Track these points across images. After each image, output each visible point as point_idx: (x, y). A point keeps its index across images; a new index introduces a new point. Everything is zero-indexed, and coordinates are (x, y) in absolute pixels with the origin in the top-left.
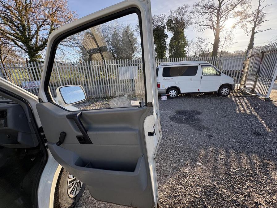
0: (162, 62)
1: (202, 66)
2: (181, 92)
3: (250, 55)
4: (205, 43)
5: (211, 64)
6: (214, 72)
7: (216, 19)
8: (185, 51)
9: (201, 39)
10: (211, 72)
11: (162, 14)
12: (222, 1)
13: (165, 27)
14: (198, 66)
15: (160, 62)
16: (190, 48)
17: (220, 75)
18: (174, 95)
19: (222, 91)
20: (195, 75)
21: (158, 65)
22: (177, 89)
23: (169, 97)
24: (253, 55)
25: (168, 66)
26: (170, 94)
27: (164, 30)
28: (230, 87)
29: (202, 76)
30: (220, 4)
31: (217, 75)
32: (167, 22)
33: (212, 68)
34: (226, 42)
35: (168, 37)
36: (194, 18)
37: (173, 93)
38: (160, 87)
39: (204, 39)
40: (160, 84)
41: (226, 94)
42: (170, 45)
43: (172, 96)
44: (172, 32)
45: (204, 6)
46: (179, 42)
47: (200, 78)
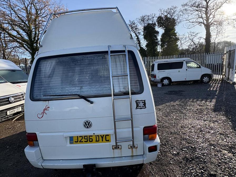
0: (156, 59)
1: (186, 61)
2: (172, 81)
3: (225, 52)
4: (198, 37)
5: (193, 60)
6: (196, 66)
7: (205, 17)
8: (177, 45)
9: (193, 33)
10: (194, 66)
11: (153, 14)
12: (209, 1)
13: (156, 25)
14: (183, 62)
15: (154, 59)
16: (182, 42)
17: (201, 68)
18: (167, 83)
19: (203, 80)
20: (182, 68)
21: (153, 62)
22: (169, 79)
23: (163, 85)
24: (227, 52)
25: (161, 63)
26: (164, 82)
27: (155, 27)
28: (210, 76)
29: (187, 69)
30: (207, 3)
31: (198, 67)
32: (157, 19)
33: (194, 63)
34: (218, 36)
35: (159, 33)
36: (184, 16)
37: (166, 82)
38: (156, 78)
39: (196, 33)
40: (156, 75)
41: (207, 81)
42: (162, 40)
43: (166, 84)
44: (163, 28)
45: (192, 6)
46: (171, 38)
47: (185, 70)
